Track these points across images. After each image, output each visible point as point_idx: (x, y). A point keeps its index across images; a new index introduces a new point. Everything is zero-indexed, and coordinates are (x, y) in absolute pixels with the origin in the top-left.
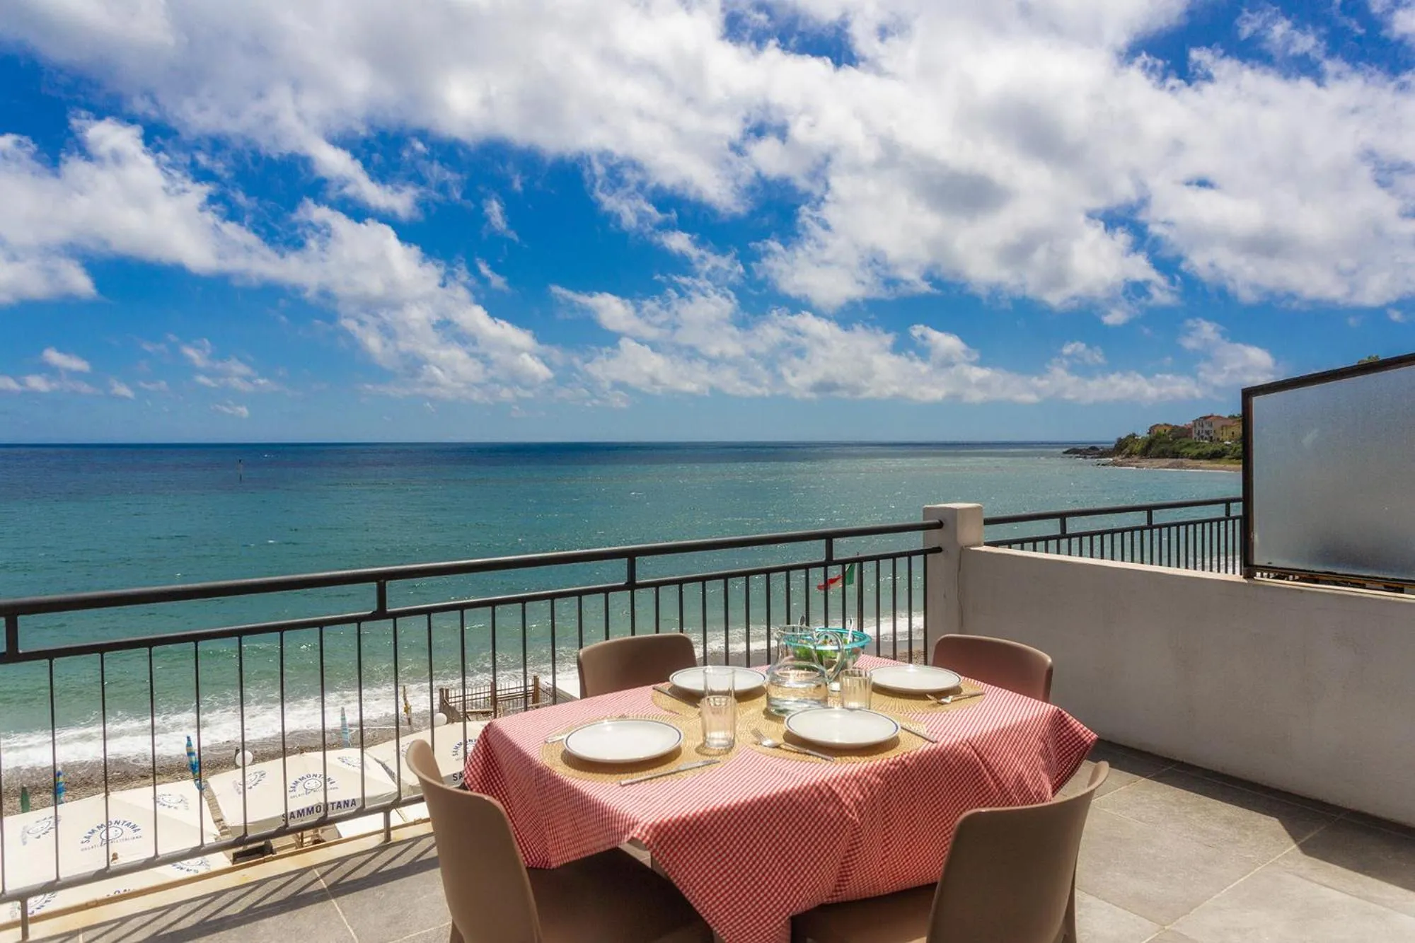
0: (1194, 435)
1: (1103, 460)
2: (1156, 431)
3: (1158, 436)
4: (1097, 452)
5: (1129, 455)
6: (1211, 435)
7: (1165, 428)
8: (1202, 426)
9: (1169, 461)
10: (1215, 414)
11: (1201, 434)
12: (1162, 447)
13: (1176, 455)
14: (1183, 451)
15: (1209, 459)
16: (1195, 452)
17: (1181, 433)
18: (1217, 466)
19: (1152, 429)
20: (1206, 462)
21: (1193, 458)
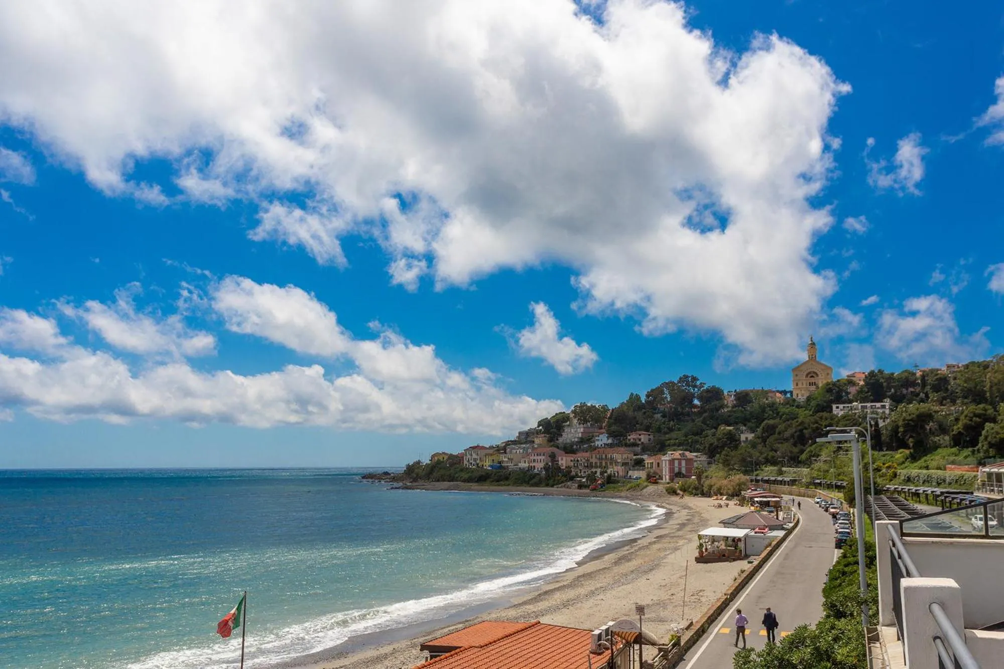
0: (465, 462)
1: (395, 485)
2: (436, 458)
3: (439, 462)
4: (388, 477)
5: (415, 480)
6: (478, 462)
7: (444, 455)
8: (471, 455)
9: (447, 484)
10: (481, 445)
11: (471, 461)
12: (442, 472)
13: (452, 479)
14: (457, 475)
15: (477, 482)
16: (466, 476)
17: (455, 460)
18: (483, 487)
19: (433, 456)
20: (475, 484)
21: (464, 481)
